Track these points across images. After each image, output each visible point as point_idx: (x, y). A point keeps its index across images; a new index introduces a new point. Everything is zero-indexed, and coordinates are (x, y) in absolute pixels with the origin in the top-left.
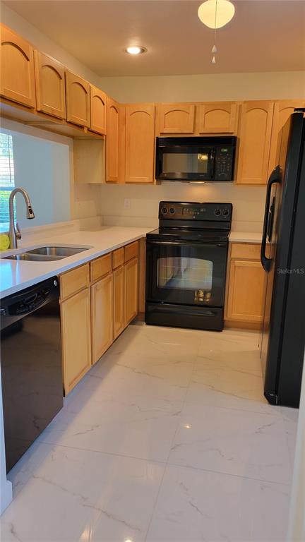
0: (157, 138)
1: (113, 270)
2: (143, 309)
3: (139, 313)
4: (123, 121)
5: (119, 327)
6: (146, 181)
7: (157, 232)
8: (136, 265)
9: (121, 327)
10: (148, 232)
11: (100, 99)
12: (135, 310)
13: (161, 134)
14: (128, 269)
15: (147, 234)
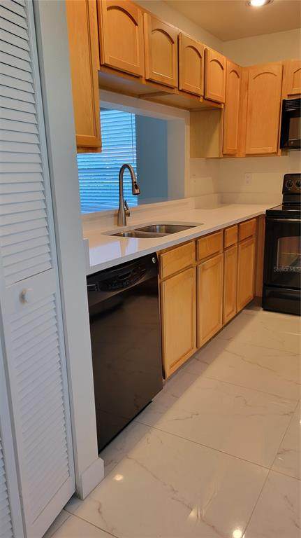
0: (284, 101)
1: (225, 249)
2: (260, 293)
3: (255, 297)
4: (245, 87)
5: (230, 311)
6: (270, 151)
7: (280, 209)
8: (253, 245)
9: (233, 311)
10: (268, 209)
11: (219, 63)
12: (250, 293)
13: (288, 95)
14: (242, 248)
15: (267, 211)
